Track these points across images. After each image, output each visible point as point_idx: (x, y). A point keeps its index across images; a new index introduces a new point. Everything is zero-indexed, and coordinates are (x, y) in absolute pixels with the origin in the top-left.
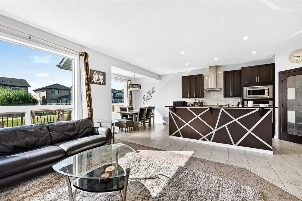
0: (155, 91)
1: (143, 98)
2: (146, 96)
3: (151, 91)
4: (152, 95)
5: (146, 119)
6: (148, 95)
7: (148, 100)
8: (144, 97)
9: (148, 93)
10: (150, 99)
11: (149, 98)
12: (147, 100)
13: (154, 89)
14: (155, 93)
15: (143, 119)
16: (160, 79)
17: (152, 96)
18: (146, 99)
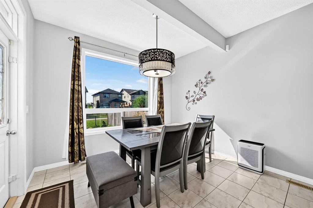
0: (213, 80)
1: (186, 97)
2: (192, 93)
3: (204, 80)
4: (205, 89)
5: (189, 159)
6: (197, 90)
7: (196, 101)
8: (188, 95)
9: (196, 86)
10: (201, 98)
11: (198, 96)
12: (194, 101)
13: (210, 75)
14: (212, 83)
15: (179, 163)
16: (227, 47)
17: (205, 92)
18: (191, 99)
